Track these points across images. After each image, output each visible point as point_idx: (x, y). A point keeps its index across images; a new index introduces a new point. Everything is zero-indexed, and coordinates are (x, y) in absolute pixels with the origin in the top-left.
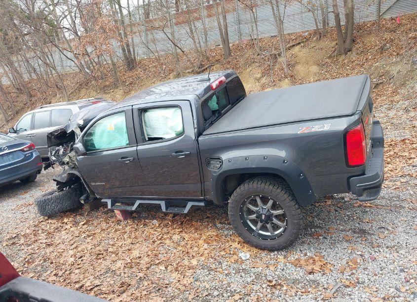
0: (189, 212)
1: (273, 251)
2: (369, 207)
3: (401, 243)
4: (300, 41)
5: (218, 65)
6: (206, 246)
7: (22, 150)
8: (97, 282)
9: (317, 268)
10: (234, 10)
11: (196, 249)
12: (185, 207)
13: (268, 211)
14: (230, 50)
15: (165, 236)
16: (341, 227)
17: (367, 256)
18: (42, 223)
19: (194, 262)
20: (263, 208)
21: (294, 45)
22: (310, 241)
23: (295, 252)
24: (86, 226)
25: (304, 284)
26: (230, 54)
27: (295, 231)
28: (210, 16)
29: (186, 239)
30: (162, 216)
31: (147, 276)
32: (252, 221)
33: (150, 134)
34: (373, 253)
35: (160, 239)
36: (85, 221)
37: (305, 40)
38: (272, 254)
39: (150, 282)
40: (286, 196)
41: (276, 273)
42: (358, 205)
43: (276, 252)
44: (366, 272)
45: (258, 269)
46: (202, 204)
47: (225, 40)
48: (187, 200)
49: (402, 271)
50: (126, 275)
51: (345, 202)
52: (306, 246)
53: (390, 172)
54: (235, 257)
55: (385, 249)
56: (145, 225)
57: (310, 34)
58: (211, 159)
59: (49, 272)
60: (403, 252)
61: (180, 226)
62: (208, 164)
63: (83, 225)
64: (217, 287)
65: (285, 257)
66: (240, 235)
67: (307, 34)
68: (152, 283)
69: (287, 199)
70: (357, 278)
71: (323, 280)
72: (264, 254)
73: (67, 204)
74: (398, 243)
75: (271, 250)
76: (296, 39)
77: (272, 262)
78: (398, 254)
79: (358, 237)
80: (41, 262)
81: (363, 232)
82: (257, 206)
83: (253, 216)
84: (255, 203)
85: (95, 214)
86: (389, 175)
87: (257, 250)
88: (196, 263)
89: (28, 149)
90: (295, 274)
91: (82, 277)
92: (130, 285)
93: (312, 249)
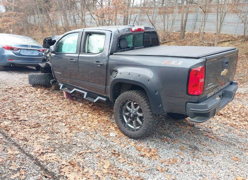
0: (96, 102)
1: (131, 138)
2: (212, 138)
3: (214, 161)
4: (230, 40)
5: (174, 42)
6: (97, 123)
7: (39, 51)
8: (27, 119)
9: (148, 155)
10: (196, 12)
11: (89, 122)
12: (95, 98)
13: (136, 112)
14: (184, 35)
15: (80, 112)
16: (184, 142)
17: (186, 160)
18: (28, 87)
19: (83, 128)
20: (133, 110)
21: (225, 41)
22: (158, 142)
23: (143, 143)
24: (46, 95)
25: (134, 160)
26: (183, 37)
27: (145, 128)
28: (179, 12)
29: (89, 117)
30: (87, 103)
31: (53, 125)
32: (126, 116)
33: (90, 50)
34: (191, 160)
35: (76, 112)
36: (47, 92)
37: (234, 39)
38: (129, 139)
39: (51, 128)
40: (146, 104)
41: (123, 149)
42: (206, 135)
43: (132, 139)
44: (177, 168)
45: (115, 143)
46: (105, 99)
47: (183, 28)
48: (98, 95)
49: (201, 176)
50: (43, 121)
51: (199, 131)
52: (153, 143)
53: (243, 126)
54: (107, 133)
55: (200, 160)
56: (75, 104)
57: (238, 37)
58: (113, 71)
59: (9, 107)
60: (210, 166)
61: (92, 111)
62: (111, 74)
63: (45, 94)
64: (83, 143)
65: (136, 143)
66: (117, 122)
67: (236, 36)
68: (52, 129)
69: (146, 107)
70: (168, 168)
71: (146, 162)
72: (125, 138)
73: (43, 81)
74: (212, 161)
75: (130, 137)
76: (228, 38)
77: (125, 143)
78: (206, 166)
79: (190, 150)
80: (10, 102)
81: (196, 148)
82: (131, 108)
83: (127, 114)
84: (130, 105)
85: (55, 91)
86: (241, 127)
87: (123, 135)
88: (83, 129)
89: (42, 51)
90: (133, 153)
91: (22, 114)
92: (40, 126)
93: (155, 145)
